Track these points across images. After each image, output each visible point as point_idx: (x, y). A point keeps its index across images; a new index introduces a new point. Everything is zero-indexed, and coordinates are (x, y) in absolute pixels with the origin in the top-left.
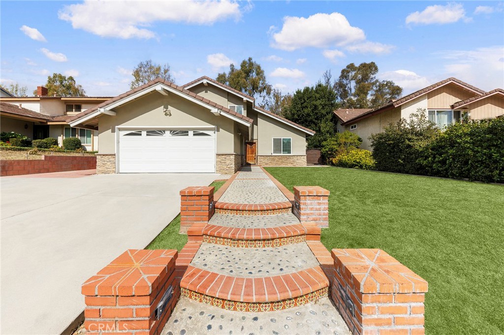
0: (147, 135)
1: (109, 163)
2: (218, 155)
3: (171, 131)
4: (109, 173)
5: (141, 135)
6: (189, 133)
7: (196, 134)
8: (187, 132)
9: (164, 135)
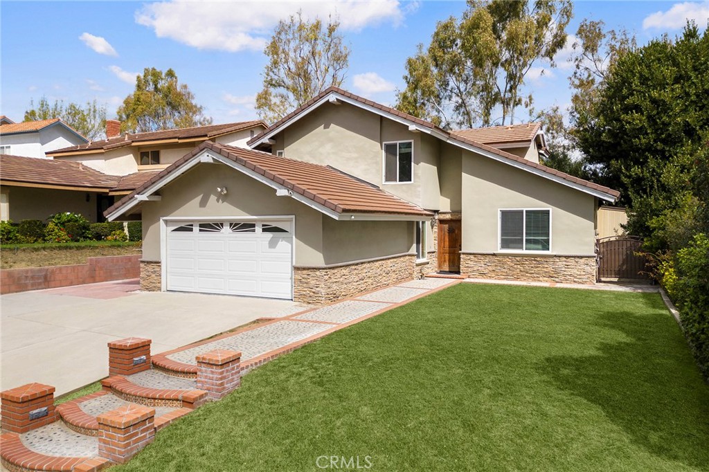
0: (200, 230)
1: (153, 276)
2: (297, 269)
3: (231, 224)
4: (154, 290)
5: (191, 230)
6: (256, 228)
7: (267, 229)
8: (253, 226)
9: (223, 230)
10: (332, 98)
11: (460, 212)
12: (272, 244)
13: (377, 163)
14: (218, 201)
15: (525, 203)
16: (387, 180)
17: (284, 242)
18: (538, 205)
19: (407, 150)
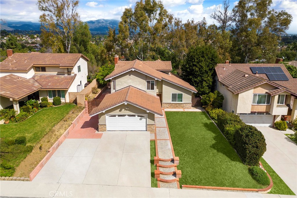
0: (118, 116)
1: (104, 128)
2: (147, 125)
3: (128, 115)
4: (104, 131)
5: (116, 116)
6: (136, 116)
7: (138, 116)
8: (135, 115)
9: (125, 117)
10: (133, 70)
11: (162, 92)
12: (141, 119)
13: (145, 85)
14: (125, 110)
15: (177, 92)
16: (147, 89)
17: (144, 119)
18: (180, 93)
19: (153, 82)
